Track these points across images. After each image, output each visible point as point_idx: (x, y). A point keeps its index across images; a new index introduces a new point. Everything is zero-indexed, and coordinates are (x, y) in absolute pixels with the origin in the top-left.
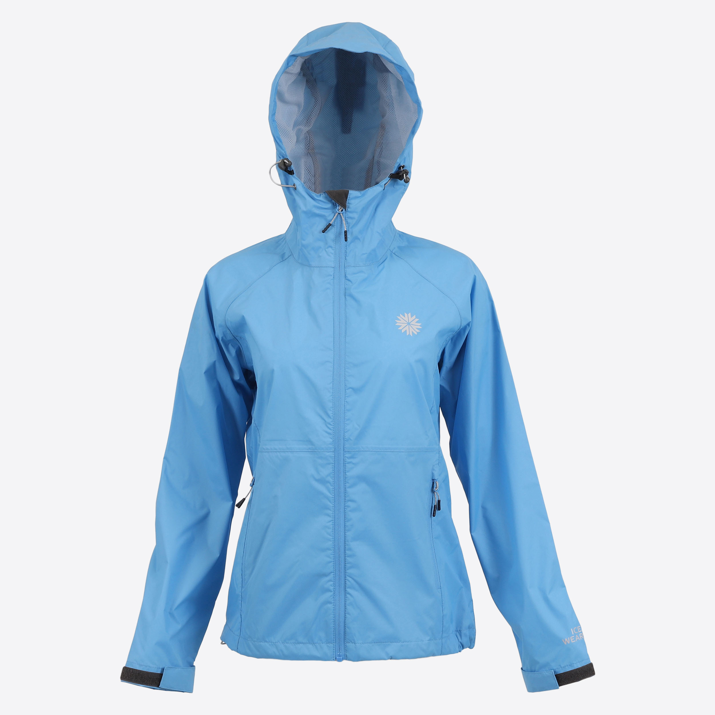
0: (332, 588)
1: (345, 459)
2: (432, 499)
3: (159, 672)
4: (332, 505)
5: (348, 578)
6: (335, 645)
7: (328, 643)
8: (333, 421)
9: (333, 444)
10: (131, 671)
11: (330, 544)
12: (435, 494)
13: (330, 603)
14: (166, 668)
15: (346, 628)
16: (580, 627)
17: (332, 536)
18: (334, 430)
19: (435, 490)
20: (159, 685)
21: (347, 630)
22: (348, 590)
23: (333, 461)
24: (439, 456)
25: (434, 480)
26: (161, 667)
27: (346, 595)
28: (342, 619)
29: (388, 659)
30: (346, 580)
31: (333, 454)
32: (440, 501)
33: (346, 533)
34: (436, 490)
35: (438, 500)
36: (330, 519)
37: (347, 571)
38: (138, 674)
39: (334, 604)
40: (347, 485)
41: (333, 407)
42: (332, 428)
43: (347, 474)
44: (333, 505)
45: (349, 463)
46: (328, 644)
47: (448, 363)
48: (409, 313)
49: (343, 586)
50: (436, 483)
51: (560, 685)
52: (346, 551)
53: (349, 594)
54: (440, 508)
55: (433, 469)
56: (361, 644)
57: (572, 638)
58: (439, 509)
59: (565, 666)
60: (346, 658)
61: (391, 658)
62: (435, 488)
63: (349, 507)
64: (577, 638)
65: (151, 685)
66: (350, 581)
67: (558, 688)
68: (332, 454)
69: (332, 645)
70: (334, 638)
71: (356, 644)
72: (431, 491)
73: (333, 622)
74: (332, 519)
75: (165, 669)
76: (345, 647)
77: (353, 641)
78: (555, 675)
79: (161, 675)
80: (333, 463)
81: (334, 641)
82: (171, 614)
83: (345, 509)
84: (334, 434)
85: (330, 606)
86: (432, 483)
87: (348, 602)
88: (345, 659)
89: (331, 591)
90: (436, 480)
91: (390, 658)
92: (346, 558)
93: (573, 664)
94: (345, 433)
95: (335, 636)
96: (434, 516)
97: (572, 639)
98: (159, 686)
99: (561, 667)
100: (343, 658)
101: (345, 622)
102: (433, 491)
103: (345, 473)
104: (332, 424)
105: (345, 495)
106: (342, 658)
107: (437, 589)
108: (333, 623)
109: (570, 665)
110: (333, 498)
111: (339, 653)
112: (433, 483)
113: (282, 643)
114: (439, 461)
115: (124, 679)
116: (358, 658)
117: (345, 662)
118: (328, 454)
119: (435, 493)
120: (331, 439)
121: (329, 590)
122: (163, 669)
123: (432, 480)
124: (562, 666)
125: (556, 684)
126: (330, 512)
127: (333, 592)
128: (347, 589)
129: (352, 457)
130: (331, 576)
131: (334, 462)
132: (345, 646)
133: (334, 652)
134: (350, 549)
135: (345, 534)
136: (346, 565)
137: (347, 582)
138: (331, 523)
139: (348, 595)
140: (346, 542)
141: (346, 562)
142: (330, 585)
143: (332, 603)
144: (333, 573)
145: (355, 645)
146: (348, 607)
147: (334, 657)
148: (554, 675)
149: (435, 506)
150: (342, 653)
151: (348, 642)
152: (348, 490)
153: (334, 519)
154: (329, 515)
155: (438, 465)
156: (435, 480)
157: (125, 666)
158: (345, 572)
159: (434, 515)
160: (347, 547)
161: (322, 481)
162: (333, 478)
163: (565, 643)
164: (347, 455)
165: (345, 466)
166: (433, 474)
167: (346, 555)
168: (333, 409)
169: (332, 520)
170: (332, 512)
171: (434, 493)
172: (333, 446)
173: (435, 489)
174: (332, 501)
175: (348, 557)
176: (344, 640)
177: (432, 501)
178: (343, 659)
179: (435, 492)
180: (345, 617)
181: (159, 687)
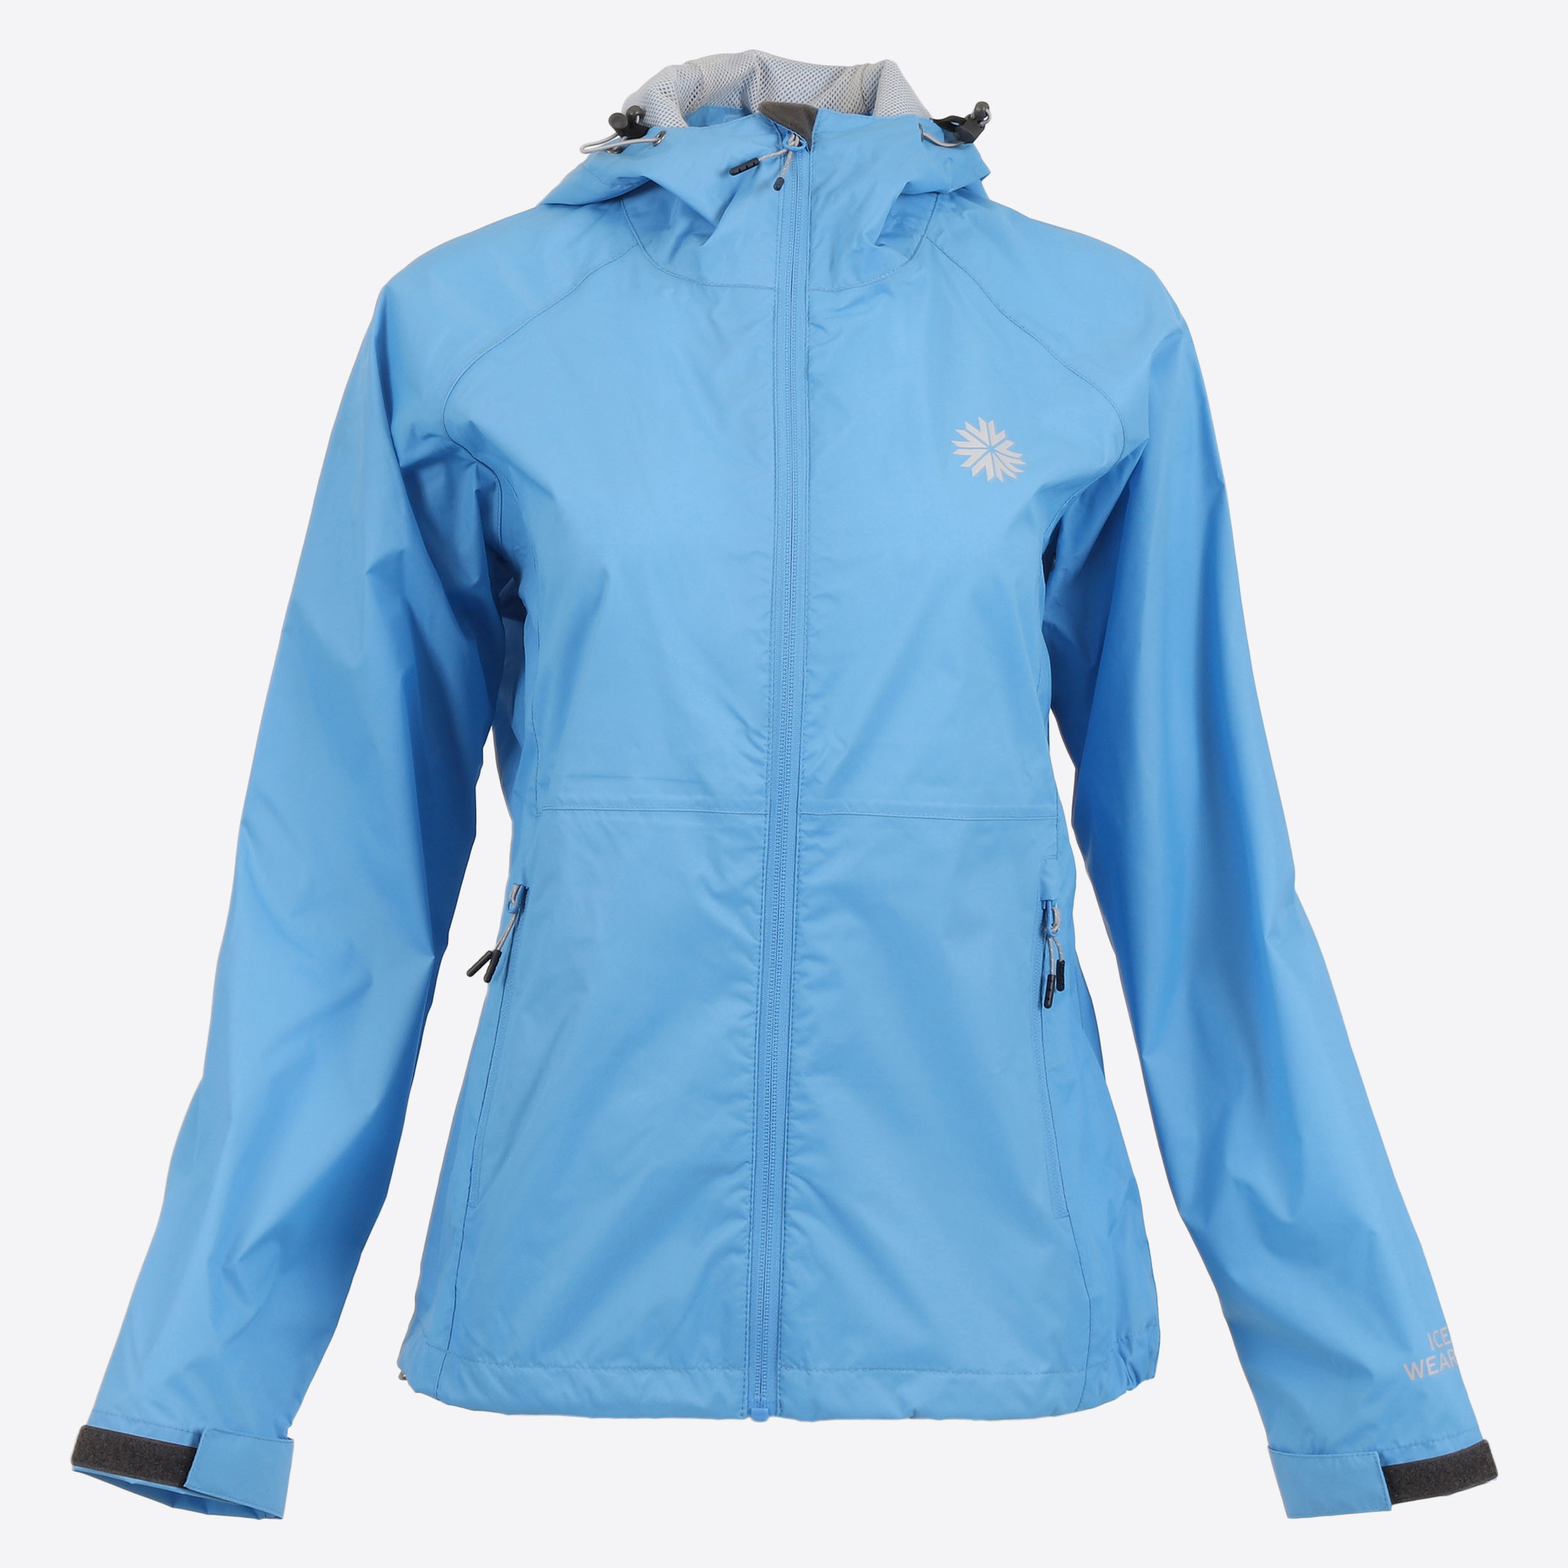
0: (745, 1208)
1: (798, 837)
2: (1042, 958)
3: (186, 1442)
4: (756, 969)
5: (793, 1179)
6: (747, 1372)
7: (729, 1369)
8: (769, 726)
9: (766, 792)
10: (103, 1437)
11: (745, 1080)
12: (1051, 943)
13: (739, 1251)
14: (208, 1431)
15: (784, 1324)
16: (1447, 1332)
17: (751, 1058)
18: (770, 751)
19: (1051, 931)
20: (185, 1480)
21: (786, 1329)
22: (794, 1215)
23: (765, 842)
24: (1057, 834)
25: (1047, 901)
26: (194, 1426)
27: (787, 1227)
28: (772, 1302)
29: (904, 1417)
30: (788, 1186)
31: (766, 823)
32: (1064, 965)
33: (793, 1051)
34: (1053, 933)
35: (1058, 961)
36: (744, 1008)
37: (790, 1159)
38: (123, 1444)
39: (749, 1255)
40: (804, 911)
41: (770, 686)
42: (765, 745)
43: (803, 879)
44: (759, 968)
45: (809, 848)
46: (728, 1371)
47: (1070, 557)
48: (989, 421)
49: (777, 1206)
50: (1052, 910)
51: (1396, 1500)
52: (792, 1102)
53: (795, 1225)
54: (1063, 984)
55: (1044, 872)
56: (823, 1371)
57: (1431, 1362)
58: (1061, 987)
59: (1410, 1445)
60: (780, 1411)
61: (915, 1415)
62: (1050, 926)
63: (804, 974)
64: (1444, 1361)
65: (162, 1479)
66: (799, 1189)
67: (1387, 1508)
68: (761, 822)
69: (737, 1374)
70: (745, 1353)
71: (810, 1372)
72: (1041, 935)
73: (746, 1307)
74: (754, 1009)
75: (203, 1435)
76: (779, 1378)
77: (802, 1364)
78: (1382, 1468)
79: (192, 1452)
80: (764, 849)
81: (747, 1362)
82: (230, 1275)
83: (793, 982)
84: (770, 762)
85: (740, 1260)
86: (1042, 911)
87: (789, 1251)
88: (776, 1414)
89: (742, 1217)
90: (1052, 901)
91: (912, 1415)
92: (791, 1121)
93: (1433, 1441)
94: (801, 762)
95: (749, 1346)
96: (1048, 1006)
97: (1429, 1366)
98: (184, 1483)
99: (1399, 1447)
100: (769, 1410)
101: (780, 1307)
102: (1045, 935)
103: (796, 877)
104: (766, 735)
105: (796, 940)
106: (767, 1410)
107: (1056, 1218)
108: (745, 1309)
109: (1422, 1444)
110: (760, 947)
111: (759, 1397)
112: (1045, 911)
113: (590, 1367)
114: (1058, 849)
115: (81, 1461)
116: (816, 1412)
117: (773, 1421)
118: (750, 821)
119: (1050, 940)
120: (762, 776)
121: (736, 1215)
122: (198, 1436)
123: (1043, 901)
124: (1402, 1444)
125: (1385, 1494)
126: (750, 989)
127: (749, 1218)
128: (788, 1211)
129: (819, 833)
130: (744, 1174)
131: (767, 844)
132: (776, 1376)
133: (744, 1393)
134: (803, 1097)
135: (789, 1053)
136: (791, 1141)
137: (792, 1193)
138: (752, 1021)
139: (791, 1230)
140: (792, 1077)
141: (790, 1134)
142: (738, 1199)
143: (745, 1252)
144: (751, 1165)
145: (809, 1374)
146: (790, 1263)
147: (743, 1408)
148: (1378, 1467)
149: (1050, 976)
150: (769, 1396)
151: (787, 1367)
152: (806, 926)
153: (759, 1008)
154: (745, 998)
155: (1057, 859)
156: (1050, 902)
157: (90, 1420)
158: (785, 1163)
159: (1049, 1003)
160: (794, 1089)
161: (731, 899)
162: (760, 891)
163: (1412, 1377)
164: (807, 826)
165: (799, 857)
166: (1044, 887)
167: (791, 1114)
168: (770, 692)
169: (753, 1013)
170: (754, 989)
171: (1047, 939)
172: (766, 797)
173: (1052, 929)
174: (756, 956)
175: (797, 1118)
176: (777, 1359)
177: (1041, 963)
178: (770, 1414)
179: (1050, 936)
180: (781, 1294)
181: (185, 1486)
